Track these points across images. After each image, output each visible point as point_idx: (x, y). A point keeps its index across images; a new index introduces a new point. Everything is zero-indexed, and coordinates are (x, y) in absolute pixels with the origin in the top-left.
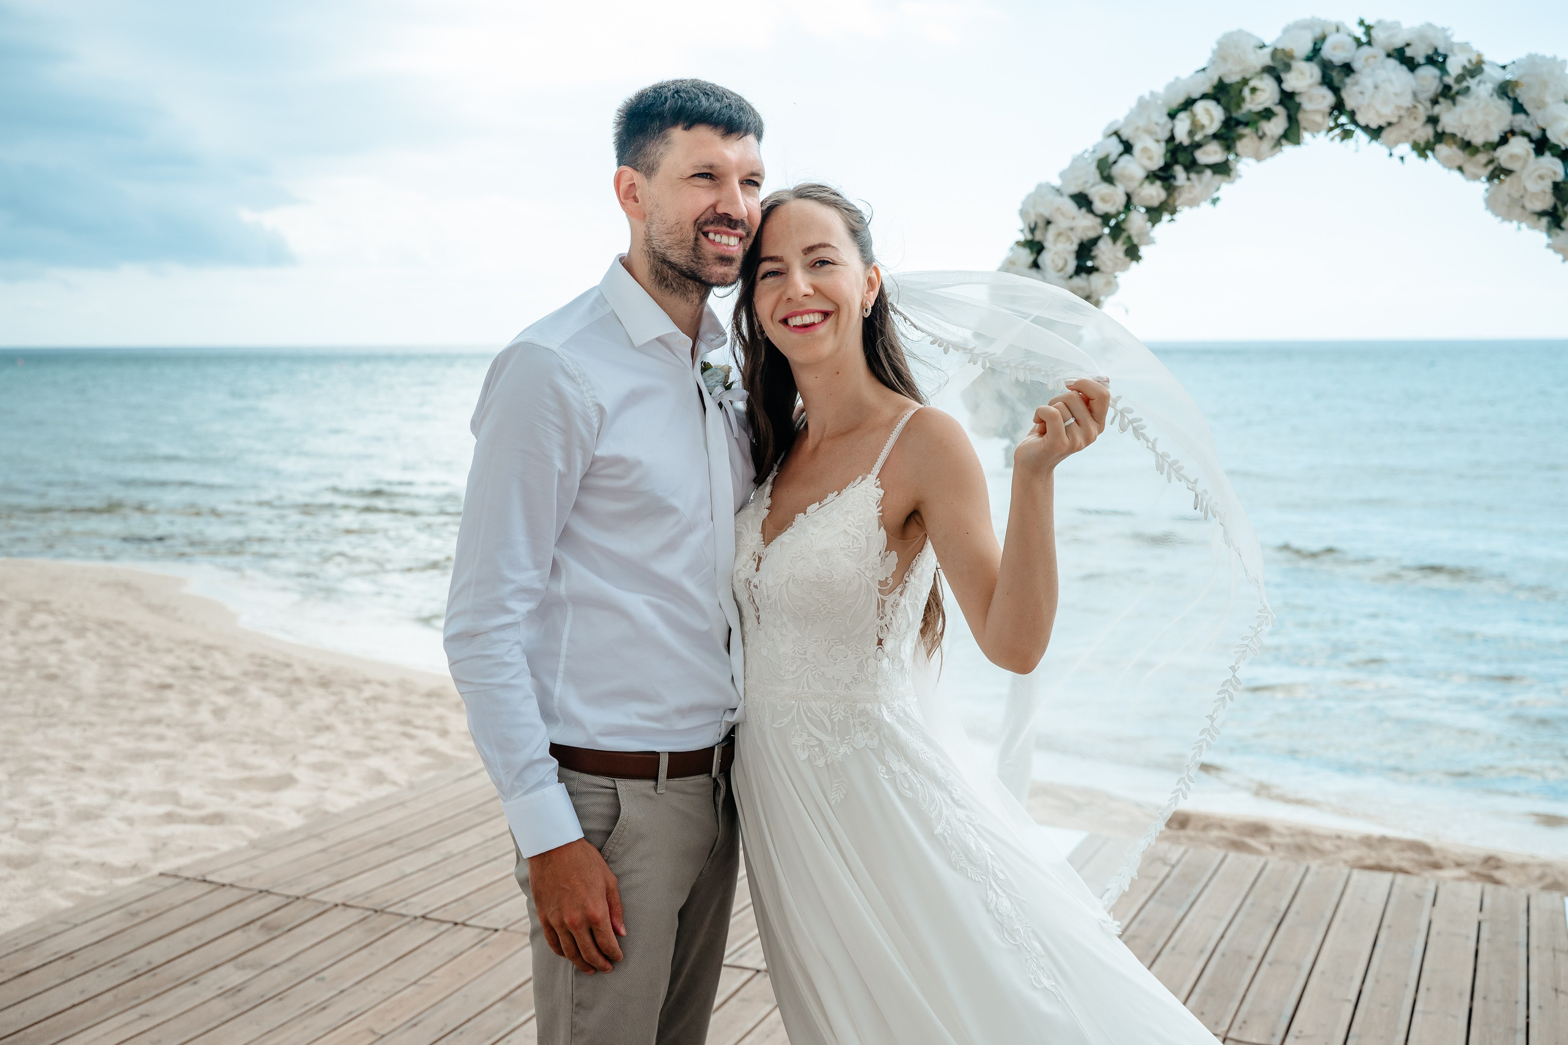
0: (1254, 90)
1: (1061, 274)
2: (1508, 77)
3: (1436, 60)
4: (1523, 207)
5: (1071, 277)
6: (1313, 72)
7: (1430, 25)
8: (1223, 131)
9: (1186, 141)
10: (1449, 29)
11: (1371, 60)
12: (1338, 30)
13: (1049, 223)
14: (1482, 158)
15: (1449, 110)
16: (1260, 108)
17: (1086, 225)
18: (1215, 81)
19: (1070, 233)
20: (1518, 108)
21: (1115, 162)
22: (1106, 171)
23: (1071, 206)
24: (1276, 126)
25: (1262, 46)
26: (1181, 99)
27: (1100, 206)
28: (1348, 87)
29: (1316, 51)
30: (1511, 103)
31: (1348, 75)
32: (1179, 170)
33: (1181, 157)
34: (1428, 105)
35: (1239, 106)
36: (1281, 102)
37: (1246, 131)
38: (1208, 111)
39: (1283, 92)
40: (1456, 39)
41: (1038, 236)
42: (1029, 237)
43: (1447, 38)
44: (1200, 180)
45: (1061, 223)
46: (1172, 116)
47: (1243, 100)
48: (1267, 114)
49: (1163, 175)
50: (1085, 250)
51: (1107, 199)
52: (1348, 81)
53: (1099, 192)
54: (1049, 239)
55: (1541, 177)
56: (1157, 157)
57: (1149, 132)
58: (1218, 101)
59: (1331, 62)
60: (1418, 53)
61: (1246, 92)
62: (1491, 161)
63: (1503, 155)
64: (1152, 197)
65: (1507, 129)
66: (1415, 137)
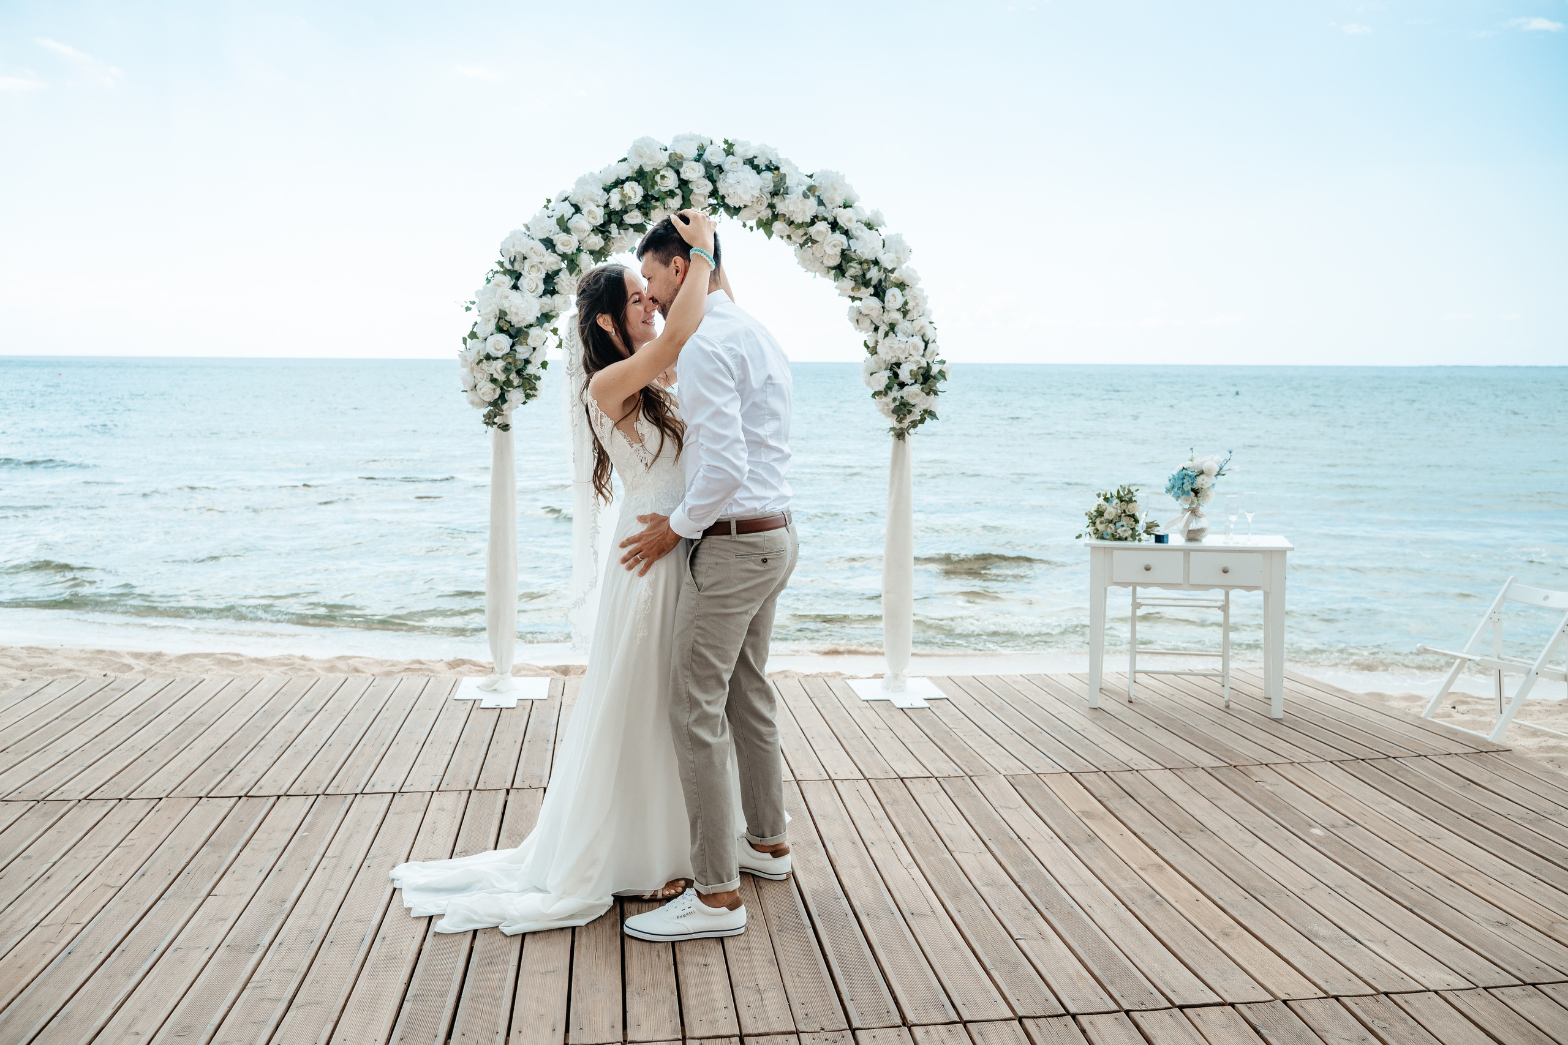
0: (663, 177)
1: (534, 294)
2: (813, 183)
3: (772, 168)
4: (822, 263)
5: (541, 297)
6: (700, 169)
7: (765, 145)
8: (643, 203)
9: (618, 207)
10: (776, 149)
11: (734, 165)
12: (711, 144)
13: (525, 258)
14: (801, 232)
15: (781, 201)
16: (667, 189)
17: (552, 261)
18: (637, 167)
19: (540, 265)
20: (821, 202)
21: (569, 219)
22: (564, 225)
23: (541, 247)
24: (675, 203)
25: (666, 150)
26: (614, 180)
27: (560, 248)
28: (721, 180)
29: (700, 155)
30: (817, 198)
31: (721, 173)
32: (613, 227)
33: (613, 218)
34: (769, 196)
35: (653, 188)
36: (679, 187)
37: (658, 204)
38: (632, 188)
39: (680, 180)
40: (781, 156)
41: (517, 267)
42: (508, 266)
43: (777, 155)
44: (626, 234)
45: (534, 259)
46: (607, 190)
47: (656, 183)
48: (671, 194)
49: (602, 229)
50: (550, 279)
51: (566, 243)
52: (721, 176)
53: (560, 238)
54: (525, 269)
55: (835, 246)
56: (599, 217)
57: (593, 200)
58: (638, 182)
59: (710, 163)
60: (761, 162)
61: (658, 178)
62: (806, 234)
63: (812, 230)
64: (596, 244)
65: (815, 215)
66: (759, 215)
